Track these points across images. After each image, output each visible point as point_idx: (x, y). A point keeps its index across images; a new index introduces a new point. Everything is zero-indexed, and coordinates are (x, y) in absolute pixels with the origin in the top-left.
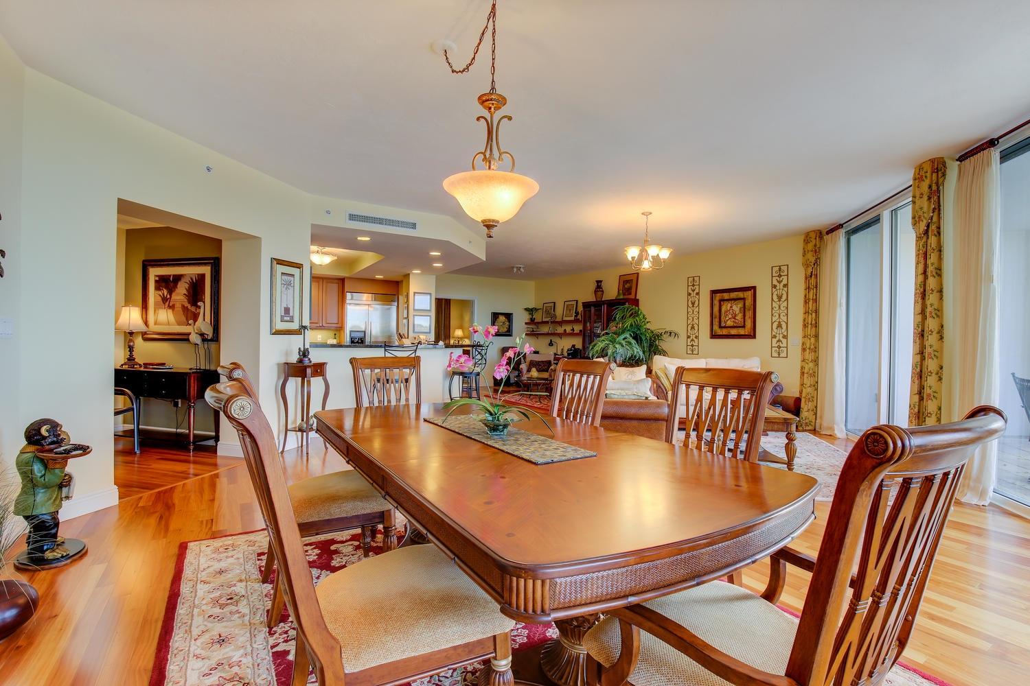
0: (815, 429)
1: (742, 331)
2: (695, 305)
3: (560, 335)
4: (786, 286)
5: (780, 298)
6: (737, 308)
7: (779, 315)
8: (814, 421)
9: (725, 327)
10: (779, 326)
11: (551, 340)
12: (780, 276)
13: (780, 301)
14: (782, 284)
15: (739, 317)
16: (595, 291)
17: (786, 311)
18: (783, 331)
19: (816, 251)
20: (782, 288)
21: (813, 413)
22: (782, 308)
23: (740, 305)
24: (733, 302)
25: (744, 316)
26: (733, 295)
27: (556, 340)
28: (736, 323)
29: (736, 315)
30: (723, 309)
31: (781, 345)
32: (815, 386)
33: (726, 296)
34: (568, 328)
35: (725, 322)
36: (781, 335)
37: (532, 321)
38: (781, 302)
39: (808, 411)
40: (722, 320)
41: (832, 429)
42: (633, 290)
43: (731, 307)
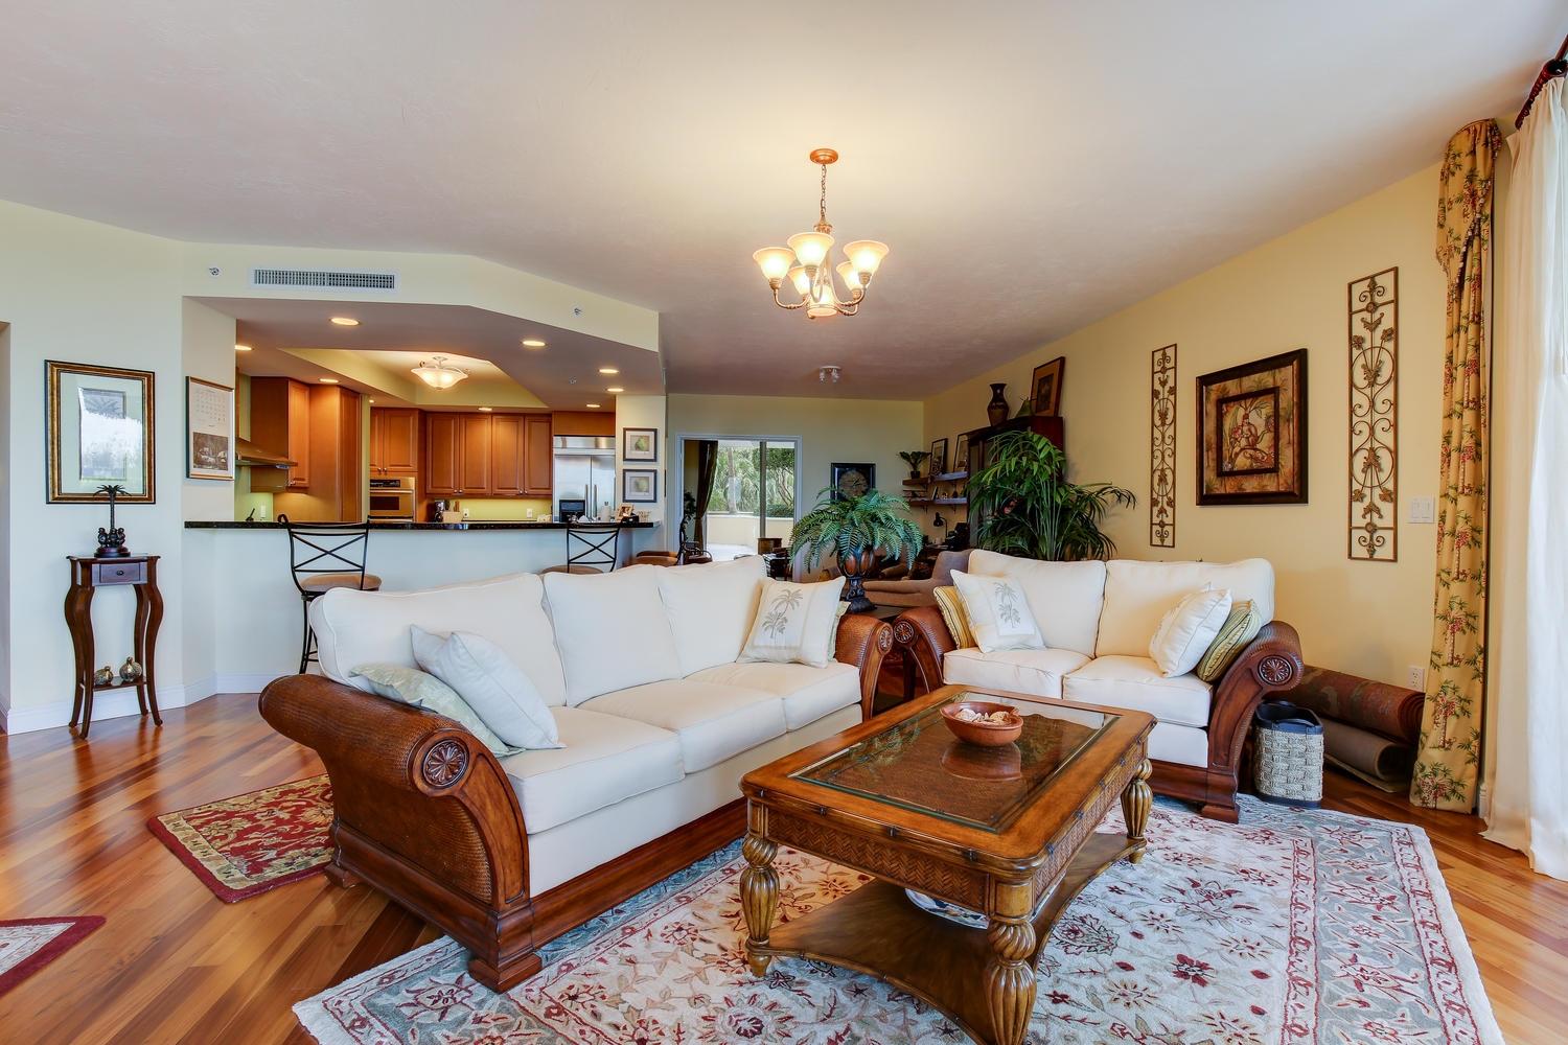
0: (1475, 810)
1: (1270, 484)
2: (1168, 422)
4: (1392, 334)
5: (1373, 375)
6: (1259, 418)
7: (1372, 429)
8: (1470, 782)
9: (1232, 474)
10: (1373, 463)
11: (937, 515)
12: (1373, 307)
13: (1372, 384)
14: (1379, 332)
15: (1265, 444)
16: (990, 407)
17: (1391, 416)
18: (1383, 476)
19: (1473, 194)
20: (1378, 342)
21: (1464, 754)
22: (1380, 407)
23: (1267, 410)
24: (1249, 402)
25: (1277, 439)
26: (1250, 383)
28: (1256, 459)
29: (1257, 439)
30: (1228, 425)
31: (1377, 521)
32: (1480, 663)
33: (1232, 387)
34: (960, 490)
35: (1232, 461)
36: (1377, 492)
37: (914, 478)
38: (1377, 388)
39: (1446, 745)
40: (1226, 453)
41: (1521, 826)
42: (1053, 398)
43: (1246, 417)
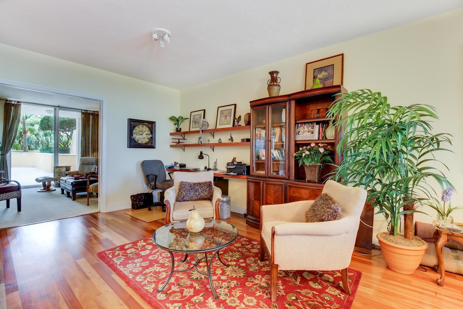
3: (213, 146)
11: (201, 153)
16: (269, 86)
27: (206, 151)
34: (225, 138)
37: (178, 131)
42: (337, 79)
